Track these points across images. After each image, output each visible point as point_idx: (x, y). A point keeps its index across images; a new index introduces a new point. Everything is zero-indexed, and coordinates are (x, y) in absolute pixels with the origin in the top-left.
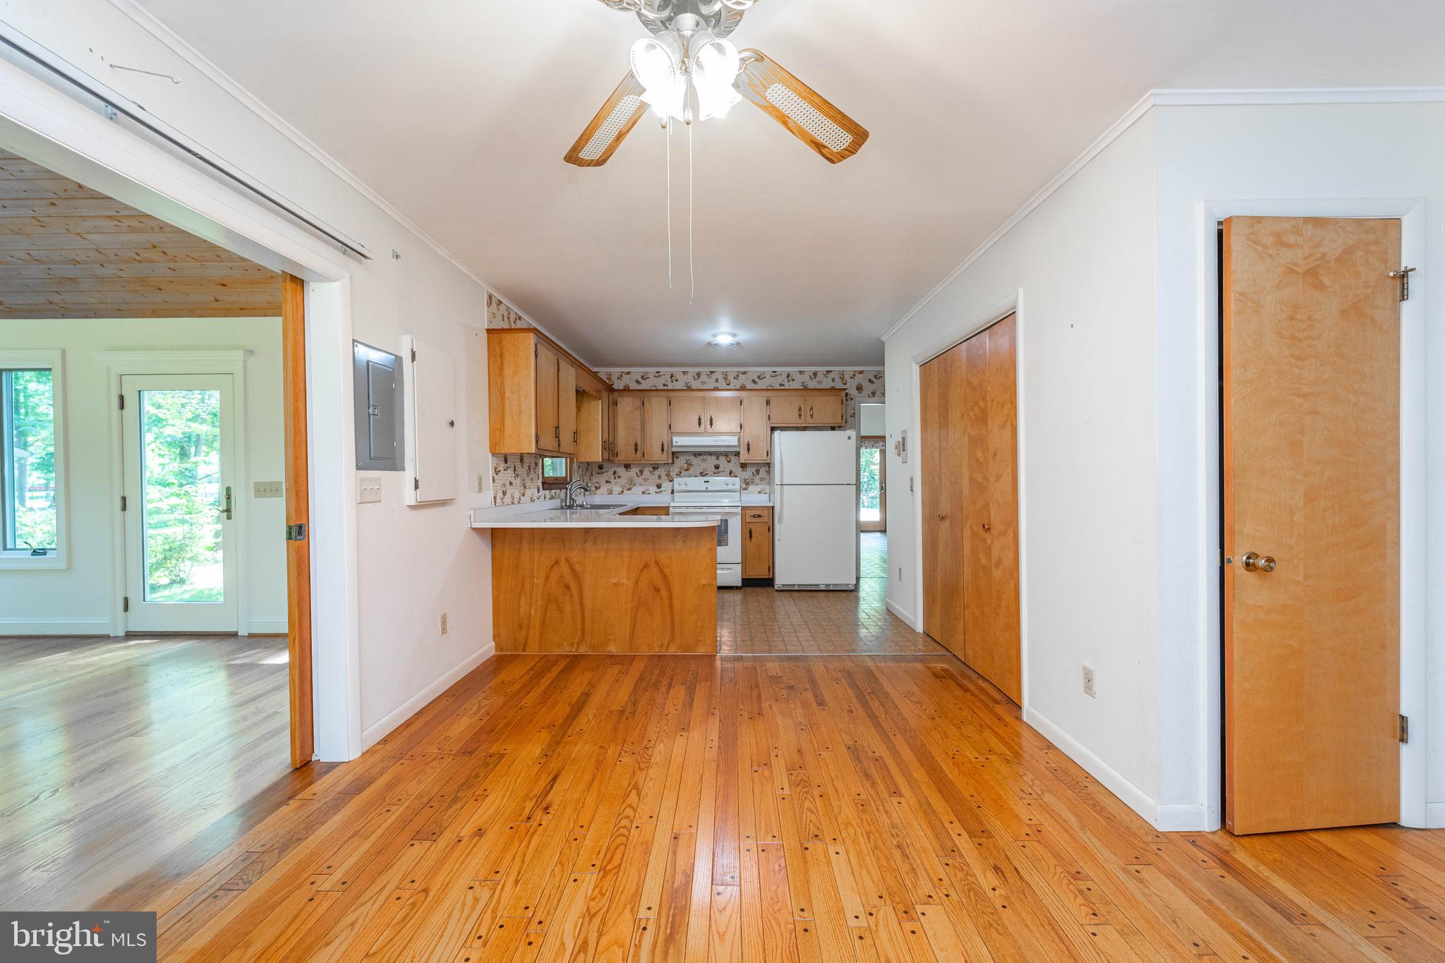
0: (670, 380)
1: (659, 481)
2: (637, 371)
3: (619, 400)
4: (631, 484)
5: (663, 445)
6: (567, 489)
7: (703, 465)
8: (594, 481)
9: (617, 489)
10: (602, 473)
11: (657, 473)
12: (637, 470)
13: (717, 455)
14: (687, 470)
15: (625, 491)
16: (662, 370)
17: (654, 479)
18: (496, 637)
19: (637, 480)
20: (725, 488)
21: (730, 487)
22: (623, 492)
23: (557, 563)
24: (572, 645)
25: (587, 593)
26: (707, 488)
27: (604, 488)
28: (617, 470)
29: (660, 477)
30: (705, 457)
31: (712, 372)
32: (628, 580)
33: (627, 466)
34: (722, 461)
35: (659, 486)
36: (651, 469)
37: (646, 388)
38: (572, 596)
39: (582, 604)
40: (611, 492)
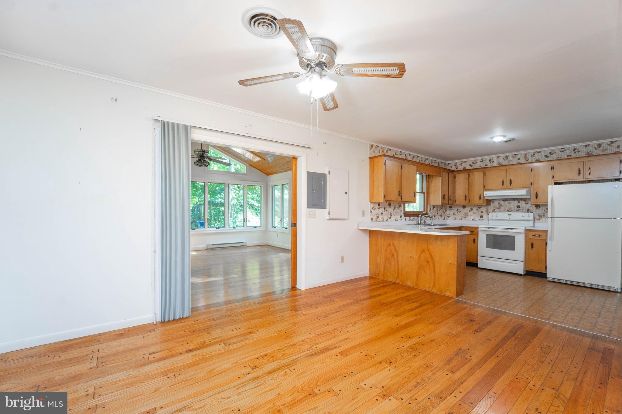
0: (489, 162)
1: (482, 214)
2: (470, 160)
3: (457, 175)
4: (466, 215)
5: (480, 196)
6: (419, 216)
7: (509, 206)
8: (447, 214)
9: (458, 218)
10: (451, 210)
11: (481, 210)
12: (470, 209)
13: (519, 200)
14: (499, 208)
15: (463, 219)
16: (484, 158)
17: (479, 213)
18: (370, 269)
19: (469, 213)
20: (522, 218)
21: (526, 218)
22: (461, 219)
23: (389, 245)
24: (394, 278)
25: (400, 259)
26: (509, 219)
27: (452, 217)
28: (459, 208)
29: (482, 212)
30: (510, 202)
31: (515, 155)
32: (416, 256)
33: (464, 207)
34: (522, 204)
35: (482, 217)
36: (477, 208)
37: (475, 168)
38: (394, 259)
39: (398, 263)
40: (455, 219)
